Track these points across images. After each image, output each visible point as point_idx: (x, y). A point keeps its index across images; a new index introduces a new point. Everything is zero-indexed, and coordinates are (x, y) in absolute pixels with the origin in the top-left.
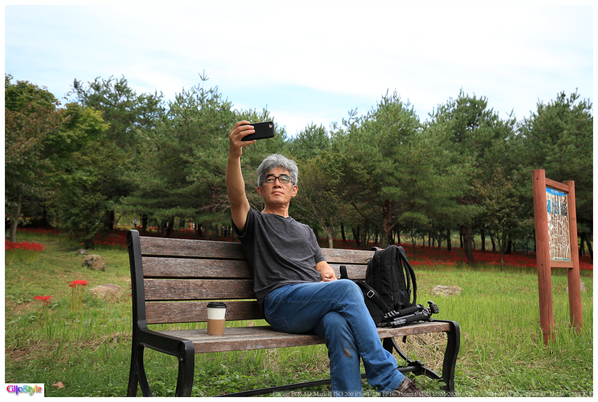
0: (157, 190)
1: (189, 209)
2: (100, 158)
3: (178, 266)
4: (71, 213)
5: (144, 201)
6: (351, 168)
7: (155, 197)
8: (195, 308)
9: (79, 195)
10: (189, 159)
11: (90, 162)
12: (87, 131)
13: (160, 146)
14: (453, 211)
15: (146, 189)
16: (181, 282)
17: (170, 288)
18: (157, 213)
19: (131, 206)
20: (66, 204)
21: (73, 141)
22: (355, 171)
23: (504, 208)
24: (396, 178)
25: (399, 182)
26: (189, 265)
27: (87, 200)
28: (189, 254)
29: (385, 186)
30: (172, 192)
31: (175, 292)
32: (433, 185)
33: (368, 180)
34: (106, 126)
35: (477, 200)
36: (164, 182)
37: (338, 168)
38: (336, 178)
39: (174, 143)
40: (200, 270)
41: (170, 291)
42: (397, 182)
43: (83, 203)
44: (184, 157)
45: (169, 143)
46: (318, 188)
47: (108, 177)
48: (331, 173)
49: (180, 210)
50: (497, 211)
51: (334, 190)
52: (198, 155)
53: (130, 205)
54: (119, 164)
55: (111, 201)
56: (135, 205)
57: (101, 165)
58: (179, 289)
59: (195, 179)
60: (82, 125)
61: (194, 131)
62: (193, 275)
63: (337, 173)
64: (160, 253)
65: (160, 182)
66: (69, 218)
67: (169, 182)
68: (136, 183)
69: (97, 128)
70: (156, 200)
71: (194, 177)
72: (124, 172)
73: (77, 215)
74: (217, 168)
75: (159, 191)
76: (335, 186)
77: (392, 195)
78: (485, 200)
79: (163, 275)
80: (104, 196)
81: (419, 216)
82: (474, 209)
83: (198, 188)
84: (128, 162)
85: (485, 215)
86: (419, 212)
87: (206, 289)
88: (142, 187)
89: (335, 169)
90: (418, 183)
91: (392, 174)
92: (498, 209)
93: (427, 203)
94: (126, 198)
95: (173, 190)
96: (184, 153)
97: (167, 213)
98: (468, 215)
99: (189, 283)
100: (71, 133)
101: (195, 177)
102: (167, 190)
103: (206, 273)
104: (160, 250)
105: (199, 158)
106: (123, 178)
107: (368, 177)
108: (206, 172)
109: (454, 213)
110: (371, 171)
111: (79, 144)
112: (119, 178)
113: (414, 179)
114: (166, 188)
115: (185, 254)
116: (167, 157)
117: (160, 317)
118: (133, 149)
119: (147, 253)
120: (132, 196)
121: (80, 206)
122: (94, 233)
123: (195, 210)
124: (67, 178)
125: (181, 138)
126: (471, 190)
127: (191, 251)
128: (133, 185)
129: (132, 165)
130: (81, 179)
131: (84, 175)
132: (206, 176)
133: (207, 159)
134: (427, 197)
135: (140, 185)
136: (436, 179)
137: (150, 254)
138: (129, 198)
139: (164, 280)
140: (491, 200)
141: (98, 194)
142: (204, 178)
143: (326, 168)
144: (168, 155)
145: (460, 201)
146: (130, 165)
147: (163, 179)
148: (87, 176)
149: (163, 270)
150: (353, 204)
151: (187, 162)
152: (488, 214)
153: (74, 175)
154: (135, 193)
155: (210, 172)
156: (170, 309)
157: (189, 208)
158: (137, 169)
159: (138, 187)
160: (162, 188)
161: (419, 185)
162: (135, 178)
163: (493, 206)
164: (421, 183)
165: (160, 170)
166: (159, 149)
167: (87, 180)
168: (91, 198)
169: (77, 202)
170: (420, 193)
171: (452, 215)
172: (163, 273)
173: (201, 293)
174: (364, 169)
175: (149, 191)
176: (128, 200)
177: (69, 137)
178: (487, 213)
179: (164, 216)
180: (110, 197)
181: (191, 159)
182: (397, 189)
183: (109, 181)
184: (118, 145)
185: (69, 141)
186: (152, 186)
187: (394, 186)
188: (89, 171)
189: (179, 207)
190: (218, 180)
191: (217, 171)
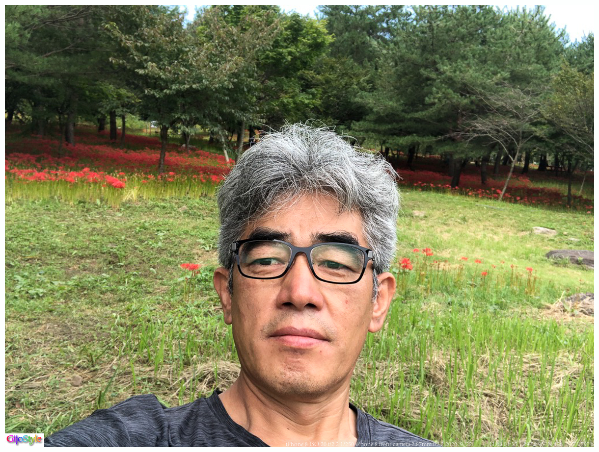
0: (392, 114)
1: (427, 138)
2: (334, 76)
5: (377, 127)
7: (390, 122)
12: (310, 46)
15: (379, 113)
18: (390, 141)
21: (294, 58)
30: (409, 117)
34: (330, 39)
36: (400, 105)
39: (414, 56)
44: (425, 73)
45: (408, 55)
47: (341, 99)
49: (416, 138)
52: (442, 70)
53: (362, 131)
54: (353, 83)
55: (343, 126)
56: (367, 131)
60: (304, 38)
65: (395, 105)
67: (406, 105)
68: (369, 105)
69: (319, 41)
70: (390, 126)
71: (434, 98)
72: (358, 92)
75: (395, 115)
80: (336, 120)
83: (439, 112)
84: (364, 81)
88: (375, 110)
94: (357, 124)
95: (410, 114)
96: (426, 67)
100: (292, 49)
102: (403, 114)
105: (444, 73)
106: (357, 99)
111: (303, 62)
114: (403, 111)
118: (371, 65)
120: (365, 120)
123: (434, 139)
124: (288, 102)
128: (367, 108)
129: (368, 84)
135: (373, 108)
144: (407, 71)
146: (365, 84)
154: (368, 117)
155: (454, 92)
158: (372, 89)
160: (398, 111)
162: (367, 100)
175: (382, 115)
176: (360, 125)
177: (290, 53)
180: (342, 122)
183: (342, 103)
185: (289, 58)
186: (386, 110)
188: (313, 94)
190: (465, 101)
191: (465, 90)
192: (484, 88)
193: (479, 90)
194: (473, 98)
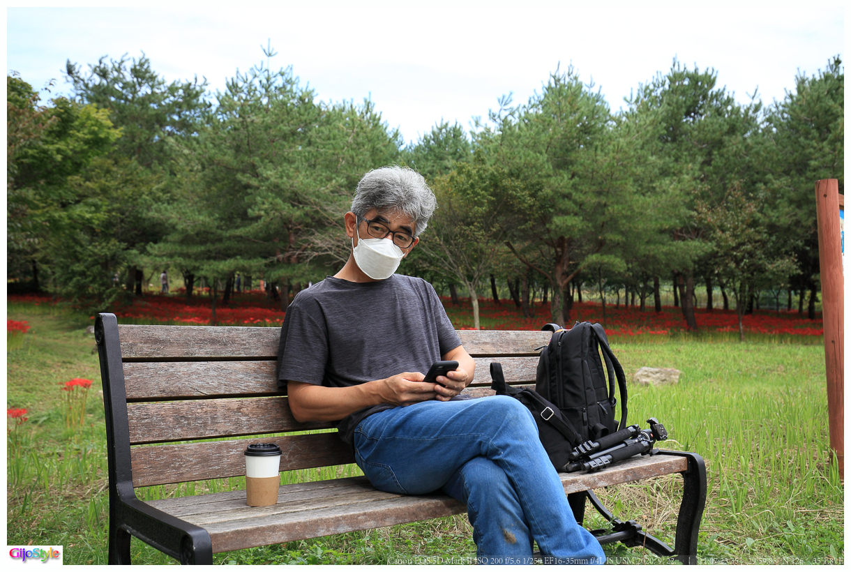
0: (204, 232)
1: (255, 260)
2: (113, 184)
3: (194, 377)
4: (73, 271)
5: (185, 249)
6: (505, 189)
7: (202, 243)
8: (228, 452)
9: (84, 243)
10: (251, 182)
11: (98, 191)
12: (86, 142)
13: (206, 163)
14: (664, 250)
15: (187, 231)
16: (200, 405)
17: (179, 417)
18: (206, 267)
19: (165, 258)
20: (65, 257)
21: (65, 158)
22: (510, 192)
23: (743, 244)
24: (575, 202)
25: (580, 208)
26: (215, 374)
27: (96, 251)
28: (214, 353)
29: (557, 214)
30: (228, 235)
31: (189, 424)
32: (633, 211)
33: (531, 207)
34: (116, 134)
35: (701, 232)
36: (214, 220)
37: (485, 189)
38: (481, 205)
39: (227, 158)
40: (236, 380)
41: (179, 423)
42: (576, 209)
43: (90, 256)
44: (244, 178)
45: (219, 157)
46: (453, 220)
47: (127, 214)
48: (473, 198)
49: (241, 262)
50: (734, 249)
51: (479, 222)
52: (265, 175)
53: (164, 255)
54: (143, 193)
55: (134, 251)
56: (171, 256)
57: (115, 195)
58: (197, 418)
59: (262, 213)
60: (79, 131)
61: (258, 137)
62: (222, 392)
63: (484, 197)
64: (159, 354)
65: (208, 220)
66: (71, 279)
67: (222, 219)
68: (170, 221)
69: (102, 136)
70: (203, 248)
71: (260, 210)
72: (152, 205)
73: (83, 274)
74: (296, 194)
75: (208, 233)
76: (480, 218)
77: (569, 229)
78: (714, 232)
79: (164, 395)
80: (122, 243)
81: (612, 260)
82: (697, 247)
83: (267, 226)
84: (157, 189)
85: (714, 255)
86: (611, 254)
87: (247, 415)
88: (180, 227)
89: (479, 191)
90: (610, 208)
91: (567, 196)
92: (734, 245)
93: (624, 239)
94: (156, 246)
95: (229, 232)
96: (244, 172)
97: (221, 266)
98: (688, 257)
99: (215, 406)
100: (61, 145)
101: (262, 210)
102: (219, 231)
103: (247, 386)
104: (159, 349)
105: (267, 179)
106: (151, 214)
107: (530, 201)
108: (279, 201)
109: (666, 254)
110: (536, 192)
111: (76, 163)
112: (144, 215)
113: (604, 202)
114: (218, 227)
115: (207, 353)
116: (217, 180)
117: (162, 473)
118: (164, 169)
119: (133, 356)
120: (166, 241)
121: (87, 260)
122: (110, 300)
123: (264, 261)
124: (60, 217)
125: (238, 149)
126: (691, 217)
127: (218, 346)
128: (166, 225)
129: (164, 194)
130: (83, 218)
131: (87, 212)
132: (279, 208)
133: (279, 181)
134: (623, 229)
135: (177, 224)
136: (638, 201)
137: (139, 356)
138: (161, 245)
139: (168, 404)
140: (723, 231)
141: (113, 241)
142: (276, 210)
143: (465, 190)
144: (219, 176)
145: (675, 234)
146: (161, 194)
147: (213, 215)
148: (90, 212)
149: (164, 385)
150: (508, 244)
151: (248, 186)
152: (719, 254)
153: (71, 211)
154: (170, 238)
155: (284, 201)
156: (180, 457)
157: (255, 258)
158: (172, 200)
159: (174, 227)
160: (211, 228)
161: (611, 211)
162: (168, 214)
163: (726, 240)
164: (614, 209)
165: (207, 200)
166: (204, 168)
167: (92, 218)
168: (103, 248)
169: (81, 254)
170: (612, 224)
171: (663, 257)
172: (164, 391)
173: (238, 423)
174: (524, 189)
175: (192, 233)
176: (159, 248)
177: (59, 151)
178: (717, 252)
179: (217, 272)
180: (132, 245)
181: (254, 182)
182: (576, 218)
183: (129, 220)
184: (141, 163)
185: (59, 158)
186: (196, 226)
187: (572, 214)
188: (95, 205)
189: (238, 257)
190: (298, 213)
191: (296, 199)
192: (318, 197)
193: (313, 199)
194: (307, 208)
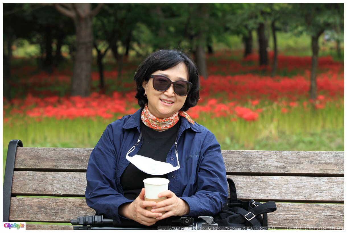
3: (56, 182)
26: (70, 180)
31: (46, 212)
58: (52, 209)
62: (71, 193)
99: (65, 202)
104: (39, 163)
139: (36, 198)
149: (36, 186)
172: (35, 190)
